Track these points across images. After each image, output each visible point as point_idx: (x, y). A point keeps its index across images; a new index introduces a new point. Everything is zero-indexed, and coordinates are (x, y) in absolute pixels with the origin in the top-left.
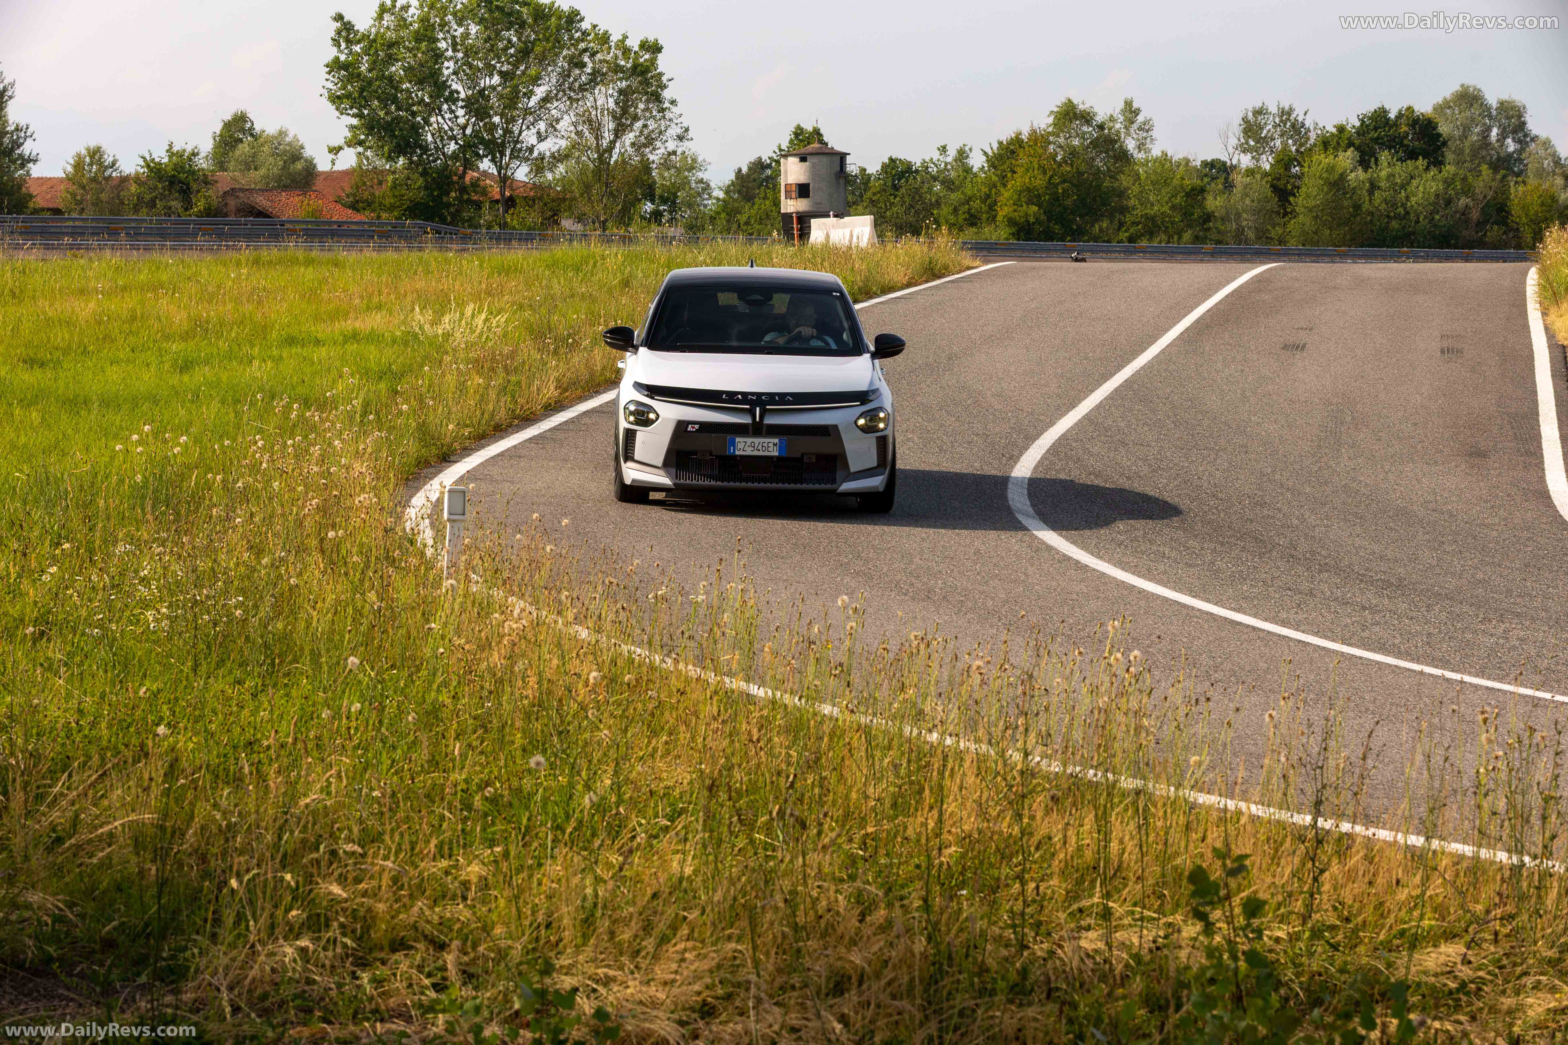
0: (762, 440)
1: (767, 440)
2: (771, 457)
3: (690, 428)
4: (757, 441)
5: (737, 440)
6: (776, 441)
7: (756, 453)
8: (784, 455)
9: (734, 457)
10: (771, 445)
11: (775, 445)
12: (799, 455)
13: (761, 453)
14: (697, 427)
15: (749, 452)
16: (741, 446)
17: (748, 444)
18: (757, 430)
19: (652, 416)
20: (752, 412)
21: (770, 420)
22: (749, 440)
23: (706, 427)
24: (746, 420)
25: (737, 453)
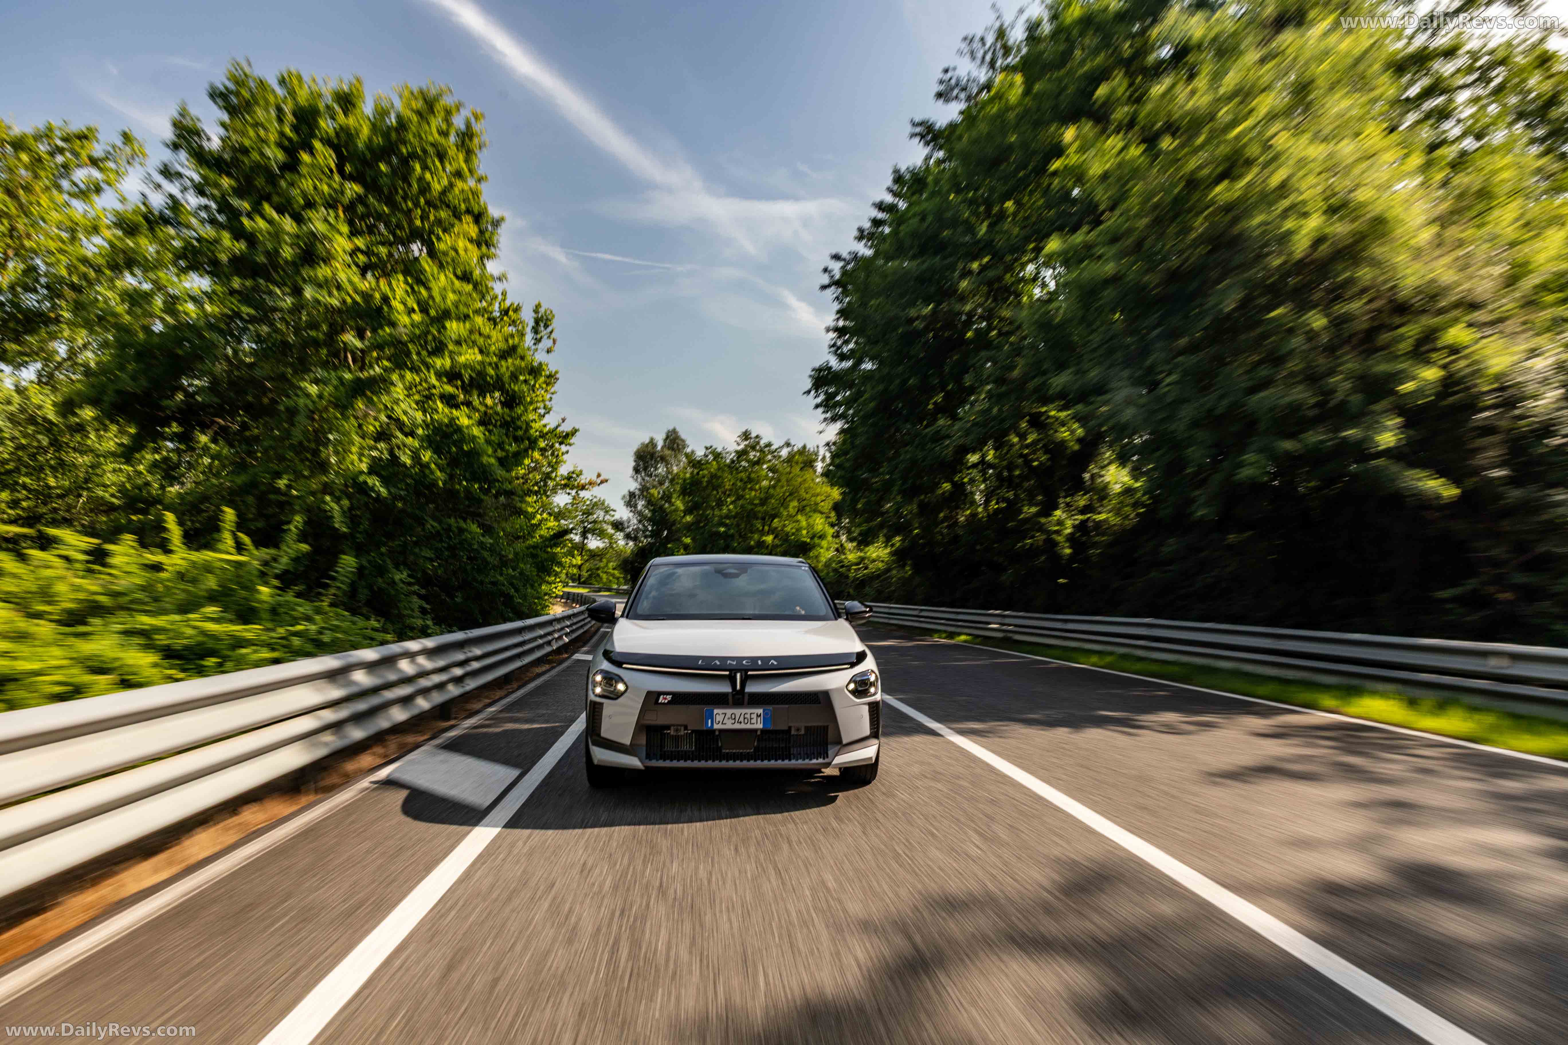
0: (744, 711)
1: (749, 711)
2: (755, 730)
3: (661, 700)
4: (738, 712)
5: (716, 711)
6: (760, 711)
7: (737, 726)
8: (770, 727)
9: (712, 731)
10: (754, 716)
11: (758, 716)
12: (786, 728)
13: (743, 726)
14: (669, 697)
15: (729, 725)
16: (719, 718)
17: (728, 715)
18: (739, 699)
19: (621, 687)
20: (732, 679)
21: (753, 688)
22: (729, 712)
23: (679, 698)
24: (725, 688)
25: (716, 726)
